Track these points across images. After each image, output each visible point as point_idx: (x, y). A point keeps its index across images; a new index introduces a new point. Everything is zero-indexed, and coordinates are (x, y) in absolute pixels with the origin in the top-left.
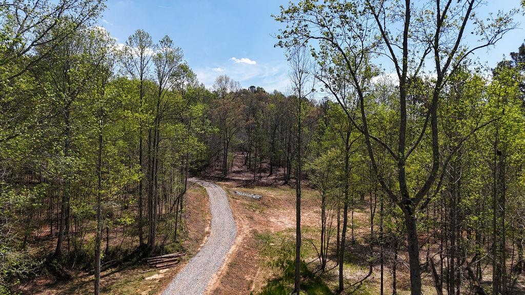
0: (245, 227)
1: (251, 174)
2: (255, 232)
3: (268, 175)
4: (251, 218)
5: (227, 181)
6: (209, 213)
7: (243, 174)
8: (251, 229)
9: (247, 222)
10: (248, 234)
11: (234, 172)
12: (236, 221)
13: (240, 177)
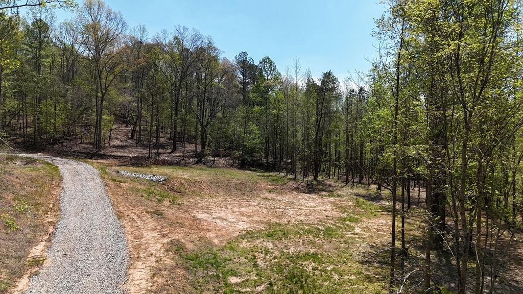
0: (148, 235)
1: (142, 150)
2: (177, 248)
3: (170, 151)
4: (159, 214)
5: (101, 159)
6: (57, 208)
7: (129, 149)
8: (165, 240)
9: (152, 223)
10: (161, 254)
11: (114, 146)
12: (124, 223)
13: (124, 152)
